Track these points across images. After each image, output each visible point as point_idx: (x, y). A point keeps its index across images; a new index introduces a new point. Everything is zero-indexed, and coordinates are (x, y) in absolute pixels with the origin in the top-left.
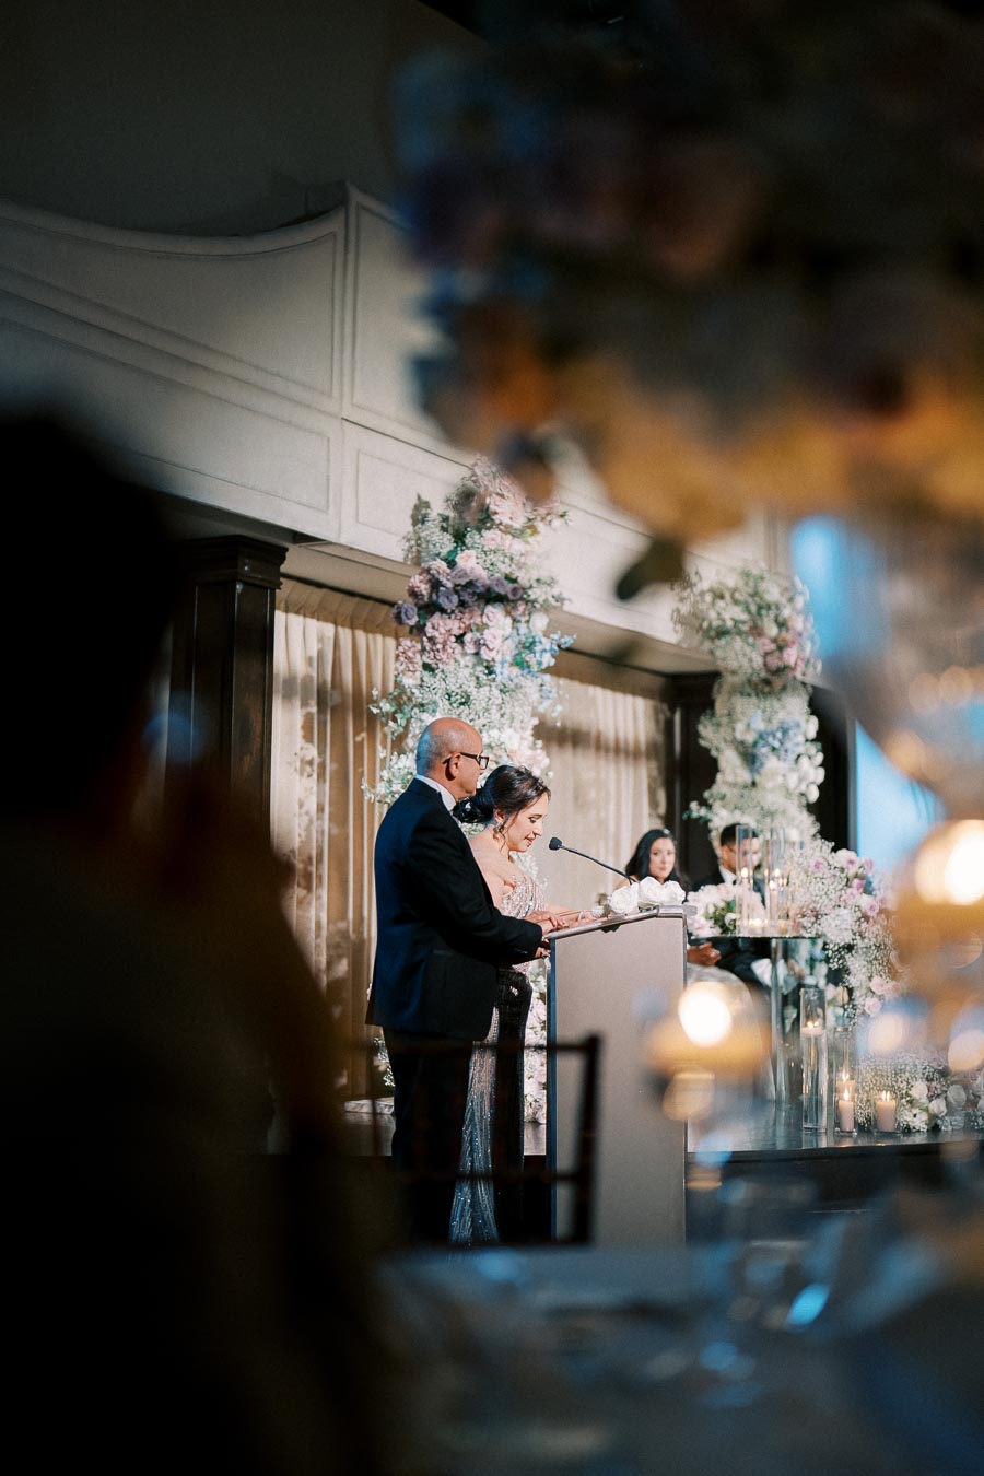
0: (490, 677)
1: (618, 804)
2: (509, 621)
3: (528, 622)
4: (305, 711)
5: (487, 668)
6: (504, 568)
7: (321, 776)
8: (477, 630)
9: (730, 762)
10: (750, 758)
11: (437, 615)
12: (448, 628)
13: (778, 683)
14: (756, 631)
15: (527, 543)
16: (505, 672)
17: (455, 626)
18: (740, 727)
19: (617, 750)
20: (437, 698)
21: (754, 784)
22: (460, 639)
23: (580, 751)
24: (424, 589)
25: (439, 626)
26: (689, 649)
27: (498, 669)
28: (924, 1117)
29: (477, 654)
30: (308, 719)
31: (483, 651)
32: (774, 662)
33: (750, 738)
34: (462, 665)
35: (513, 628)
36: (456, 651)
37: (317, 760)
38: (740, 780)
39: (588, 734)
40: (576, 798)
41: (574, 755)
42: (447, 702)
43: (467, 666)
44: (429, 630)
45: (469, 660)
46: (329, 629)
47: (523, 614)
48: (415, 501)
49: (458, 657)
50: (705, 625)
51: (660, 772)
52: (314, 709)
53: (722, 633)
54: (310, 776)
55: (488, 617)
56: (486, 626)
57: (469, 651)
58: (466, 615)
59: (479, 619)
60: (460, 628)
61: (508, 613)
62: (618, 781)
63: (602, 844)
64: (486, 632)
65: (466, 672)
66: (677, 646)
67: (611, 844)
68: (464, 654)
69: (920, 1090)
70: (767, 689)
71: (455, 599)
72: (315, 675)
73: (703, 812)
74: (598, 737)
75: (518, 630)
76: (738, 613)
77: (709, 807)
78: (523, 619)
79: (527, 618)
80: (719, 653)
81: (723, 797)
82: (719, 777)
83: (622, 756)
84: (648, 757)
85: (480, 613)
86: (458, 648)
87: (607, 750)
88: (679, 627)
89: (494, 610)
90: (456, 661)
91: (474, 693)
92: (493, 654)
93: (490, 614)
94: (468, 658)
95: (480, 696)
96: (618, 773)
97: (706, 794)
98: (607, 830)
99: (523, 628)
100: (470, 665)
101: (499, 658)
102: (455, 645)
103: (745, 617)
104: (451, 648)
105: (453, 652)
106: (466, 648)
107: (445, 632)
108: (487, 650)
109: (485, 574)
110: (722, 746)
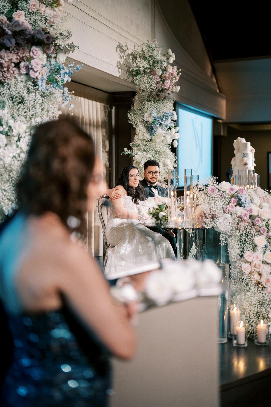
0: (35, 88)
2: (45, 56)
3: (55, 58)
5: (33, 82)
6: (42, 25)
8: (27, 60)
9: (141, 132)
10: (150, 129)
11: (3, 51)
12: (10, 58)
13: (162, 95)
14: (153, 72)
15: (55, 11)
16: (42, 86)
17: (14, 58)
20: (5, 99)
21: (151, 140)
22: (17, 65)
27: (40, 83)
29: (27, 74)
31: (31, 72)
32: (160, 86)
33: (151, 120)
34: (19, 81)
35: (47, 60)
36: (15, 72)
38: (145, 138)
42: (11, 102)
43: (22, 81)
45: (23, 78)
47: (53, 53)
49: (17, 76)
50: (131, 69)
53: (138, 73)
55: (33, 53)
56: (32, 58)
57: (23, 72)
58: (21, 51)
59: (28, 54)
60: (17, 59)
61: (44, 52)
64: (32, 61)
65: (22, 85)
66: (119, 78)
68: (20, 74)
70: (157, 98)
71: (13, 41)
73: (130, 152)
75: (50, 62)
76: (145, 64)
77: (132, 150)
78: (53, 56)
79: (55, 55)
80: (137, 82)
81: (138, 146)
82: (136, 137)
85: (28, 51)
86: (17, 71)
88: (120, 70)
89: (37, 49)
90: (15, 78)
91: (26, 97)
92: (37, 74)
93: (34, 51)
94: (22, 77)
95: (30, 98)
99: (53, 61)
100: (24, 80)
101: (40, 77)
102: (14, 69)
103: (148, 66)
104: (12, 70)
105: (13, 73)
106: (21, 70)
107: (8, 60)
108: (33, 72)
109: (30, 27)
110: (138, 123)
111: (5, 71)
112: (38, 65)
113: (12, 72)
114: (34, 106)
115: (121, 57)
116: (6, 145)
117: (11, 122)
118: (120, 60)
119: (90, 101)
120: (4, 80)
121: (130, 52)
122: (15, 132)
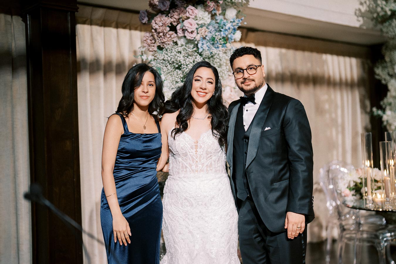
3: (223, 14)
8: (184, 21)
11: (158, 16)
12: (164, 22)
16: (204, 46)
17: (168, 20)
19: (341, 84)
22: (173, 28)
25: (159, 22)
26: (367, 29)
27: (199, 45)
29: (185, 37)
31: (186, 34)
35: (211, 19)
49: (175, 40)
50: (375, 15)
53: (385, 19)
55: (189, 12)
56: (187, 19)
57: (181, 35)
58: (176, 13)
59: (184, 15)
60: (172, 21)
65: (181, 49)
66: (360, 28)
73: (380, 112)
74: (329, 79)
75: (216, 20)
78: (218, 13)
79: (221, 12)
80: (385, 30)
81: (390, 104)
82: (389, 94)
86: (174, 35)
87: (334, 84)
88: (361, 19)
89: (193, 8)
92: (193, 35)
96: (342, 95)
97: (381, 104)
101: (198, 38)
102: (171, 32)
104: (169, 35)
105: (171, 37)
106: (178, 33)
107: (162, 25)
108: (188, 34)
110: (388, 78)
111: (161, 37)
112: (191, 25)
113: (168, 36)
118: (361, 7)
120: (163, 45)
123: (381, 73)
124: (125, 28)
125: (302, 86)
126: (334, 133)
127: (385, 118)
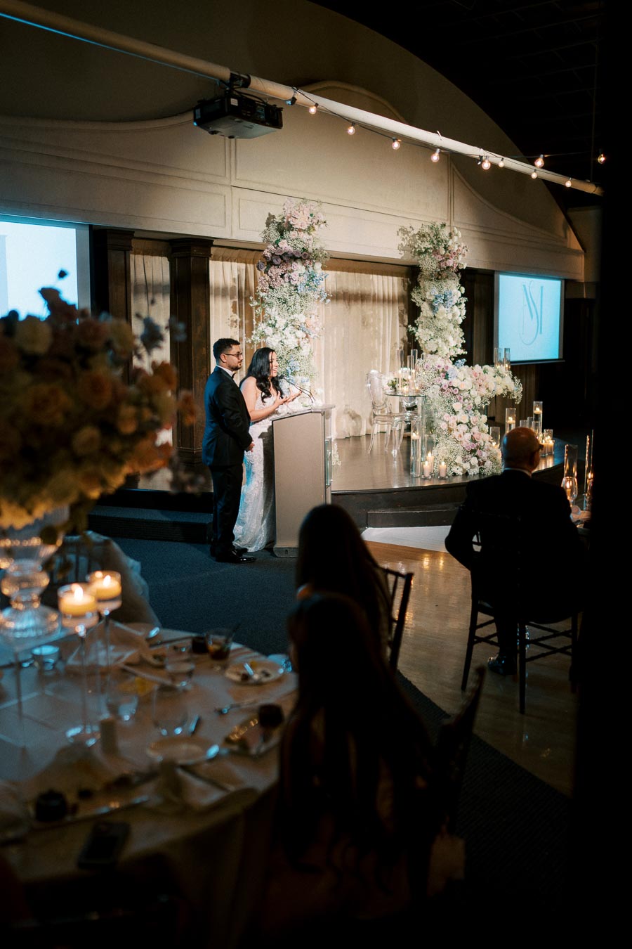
0: (296, 292)
1: (384, 325)
2: (304, 267)
3: (313, 266)
4: (232, 301)
5: (294, 288)
6: (301, 246)
7: (241, 326)
8: (289, 272)
9: (425, 307)
10: (433, 308)
11: (273, 267)
12: (277, 272)
13: (444, 274)
14: (436, 252)
15: (310, 234)
16: (301, 290)
17: (280, 271)
18: (428, 293)
19: (384, 300)
21: (435, 317)
22: (282, 276)
23: (365, 303)
24: (269, 255)
25: (275, 271)
27: (299, 288)
28: (461, 470)
29: (290, 282)
30: (235, 303)
31: (291, 281)
32: (443, 265)
33: (432, 298)
34: (284, 287)
35: (306, 269)
36: (281, 281)
37: (239, 320)
38: (429, 316)
39: (369, 295)
40: (364, 323)
41: (362, 305)
43: (286, 287)
44: (269, 273)
45: (287, 284)
46: (243, 266)
47: (310, 264)
48: (268, 216)
49: (283, 284)
50: (413, 250)
51: (405, 307)
52: (237, 300)
53: (420, 253)
54: (236, 327)
55: (294, 267)
56: (292, 271)
58: (285, 266)
59: (290, 268)
60: (283, 271)
61: (303, 264)
62: (384, 314)
63: (376, 340)
64: (292, 274)
65: (285, 290)
67: (381, 340)
68: (285, 282)
69: (459, 460)
70: (440, 277)
71: (281, 260)
72: (237, 285)
73: (414, 329)
74: (374, 296)
75: (308, 270)
76: (427, 245)
77: (417, 327)
79: (312, 264)
80: (420, 261)
81: (422, 324)
82: (421, 314)
83: (386, 303)
84: (399, 301)
85: (290, 265)
87: (379, 300)
88: (402, 252)
89: (297, 263)
91: (289, 298)
92: (296, 282)
93: (294, 265)
95: (291, 300)
96: (384, 310)
97: (415, 321)
98: (379, 334)
99: (311, 269)
101: (298, 284)
102: (281, 279)
103: (431, 246)
104: (279, 280)
106: (285, 280)
107: (275, 274)
109: (291, 249)
110: (421, 301)
111: (274, 281)
112: (296, 276)
114: (294, 305)
115: (403, 240)
116: (273, 334)
117: (277, 318)
118: (403, 242)
119: (385, 277)
120: (274, 286)
121: (416, 232)
122: (277, 326)
123: (416, 297)
124: (228, 261)
125: (352, 303)
126: (377, 344)
127: (417, 334)
